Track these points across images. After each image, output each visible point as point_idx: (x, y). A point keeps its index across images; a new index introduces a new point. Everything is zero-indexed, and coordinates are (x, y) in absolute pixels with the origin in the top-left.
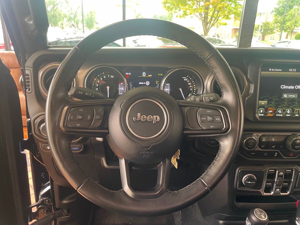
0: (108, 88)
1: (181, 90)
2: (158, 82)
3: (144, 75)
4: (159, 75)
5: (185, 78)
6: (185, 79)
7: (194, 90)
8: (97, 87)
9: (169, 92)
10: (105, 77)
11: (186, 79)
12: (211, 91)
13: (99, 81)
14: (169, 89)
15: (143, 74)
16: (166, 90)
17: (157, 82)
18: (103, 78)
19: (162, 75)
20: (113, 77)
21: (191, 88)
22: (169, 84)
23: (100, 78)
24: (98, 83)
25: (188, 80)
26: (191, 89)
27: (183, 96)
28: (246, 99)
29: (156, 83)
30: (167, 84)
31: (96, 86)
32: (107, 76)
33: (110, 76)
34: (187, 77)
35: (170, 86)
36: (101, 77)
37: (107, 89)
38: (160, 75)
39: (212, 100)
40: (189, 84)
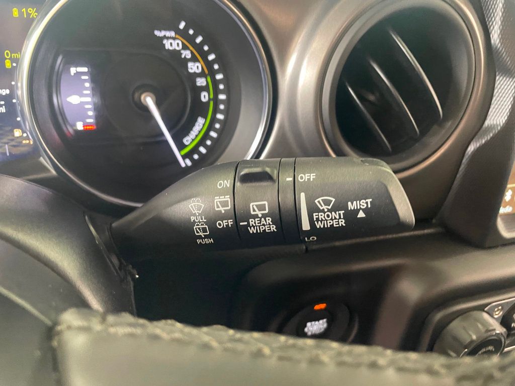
2: (19, 56)
4: (15, 13)
5: (168, 34)
6: (167, 43)
9: (91, 113)
11: (174, 39)
12: (317, 125)
14: (86, 95)
16: (74, 100)
17: (12, 60)
21: (206, 88)
22: (85, 69)
25: (185, 47)
26: (204, 97)
27: (162, 134)
28: (471, 148)
29: (8, 64)
30: (73, 70)
34: (178, 31)
35: (94, 80)
38: (21, 13)
39: (361, 215)
40: (194, 68)
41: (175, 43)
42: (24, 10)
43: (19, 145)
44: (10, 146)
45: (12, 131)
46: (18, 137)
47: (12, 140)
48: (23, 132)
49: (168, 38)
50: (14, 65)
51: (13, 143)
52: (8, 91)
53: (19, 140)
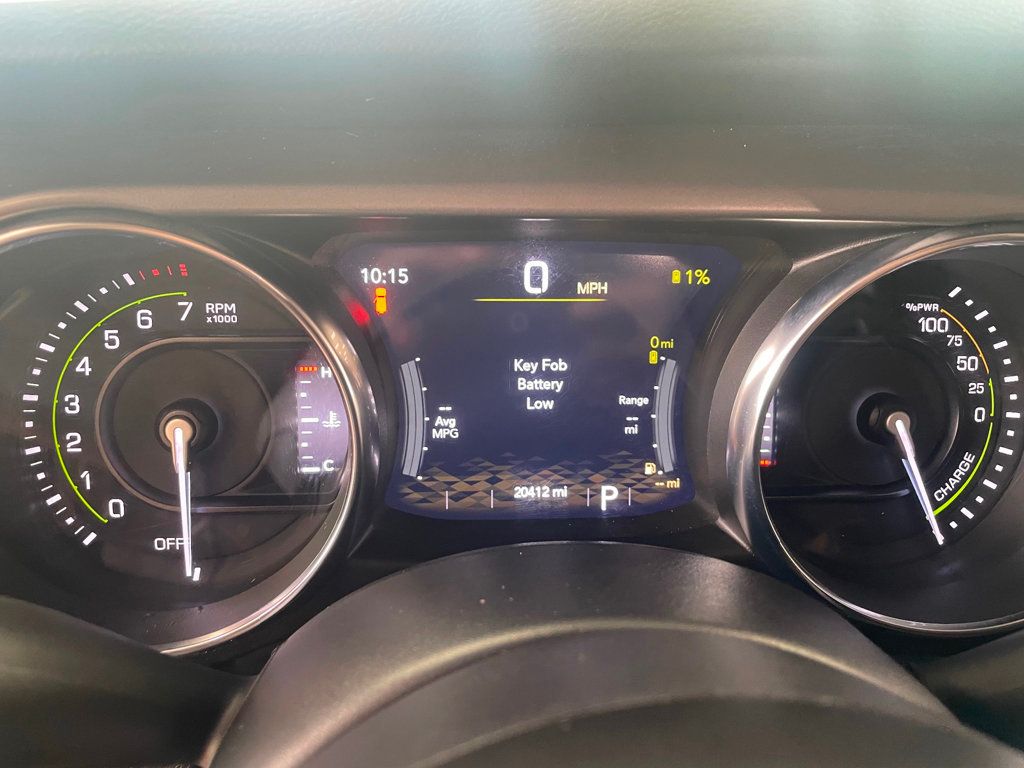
0: (178, 434)
1: (901, 427)
2: (671, 345)
3: (536, 282)
4: (676, 277)
5: (927, 307)
6: (925, 325)
7: (1000, 423)
8: (67, 424)
10: (144, 319)
11: (937, 315)
13: (84, 367)
15: (529, 266)
17: (661, 352)
18: (125, 324)
19: (703, 278)
20: (233, 319)
21: (982, 400)
23: (100, 332)
24: (74, 382)
25: (955, 330)
26: (979, 415)
29: (653, 358)
31: (61, 415)
32: (165, 312)
33: (198, 313)
34: (945, 302)
36: (109, 325)
37: (167, 449)
38: (684, 277)
40: (966, 364)
41: (937, 323)
42: (690, 272)
43: (650, 489)
44: (636, 490)
45: (642, 466)
46: (649, 476)
47: (639, 480)
48: (659, 467)
49: (927, 314)
50: (663, 358)
51: (640, 486)
52: (646, 401)
53: (649, 481)
